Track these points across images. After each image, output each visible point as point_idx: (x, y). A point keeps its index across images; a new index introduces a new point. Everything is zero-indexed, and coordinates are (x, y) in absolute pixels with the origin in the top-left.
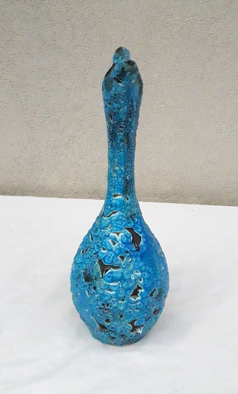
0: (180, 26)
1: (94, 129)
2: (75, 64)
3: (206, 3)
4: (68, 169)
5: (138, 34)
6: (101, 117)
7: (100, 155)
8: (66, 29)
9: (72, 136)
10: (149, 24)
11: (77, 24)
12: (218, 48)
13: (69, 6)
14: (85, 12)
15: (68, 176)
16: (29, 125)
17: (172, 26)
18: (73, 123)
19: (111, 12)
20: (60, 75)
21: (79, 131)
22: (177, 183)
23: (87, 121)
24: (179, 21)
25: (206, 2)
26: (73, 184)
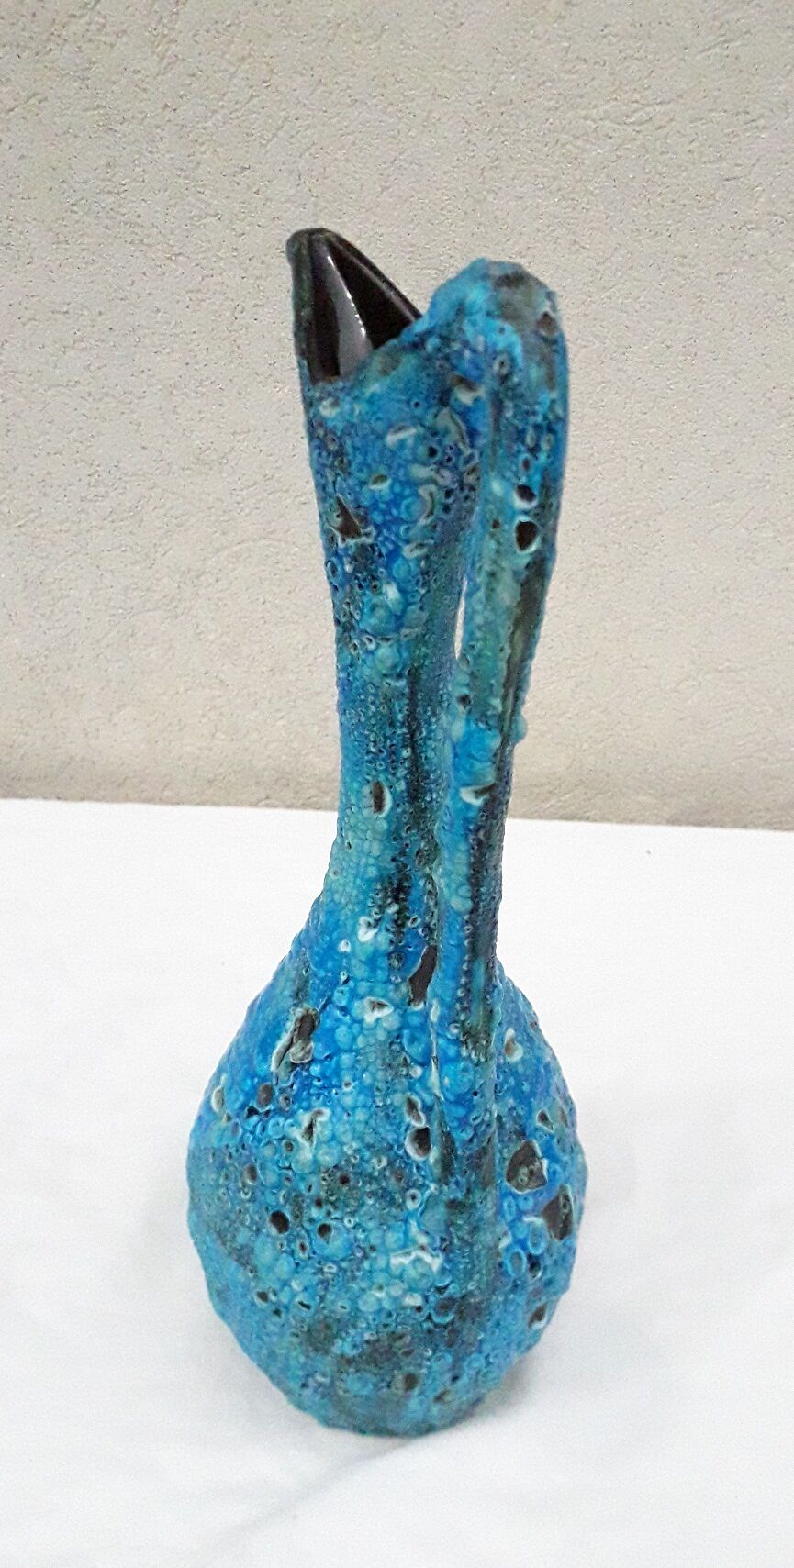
0: (612, 141)
1: (276, 543)
2: (199, 291)
3: (717, 50)
4: (178, 693)
5: (446, 173)
6: (303, 499)
7: (299, 643)
8: (161, 145)
9: (189, 570)
10: (491, 131)
11: (204, 129)
12: (757, 234)
13: (167, 50)
14: (233, 75)
15: (180, 720)
16: (23, 530)
17: (580, 143)
18: (193, 520)
19: (340, 79)
20: (140, 332)
21: (218, 550)
22: (585, 746)
23: (247, 511)
24: (607, 123)
25: (714, 46)
26: (200, 749)
